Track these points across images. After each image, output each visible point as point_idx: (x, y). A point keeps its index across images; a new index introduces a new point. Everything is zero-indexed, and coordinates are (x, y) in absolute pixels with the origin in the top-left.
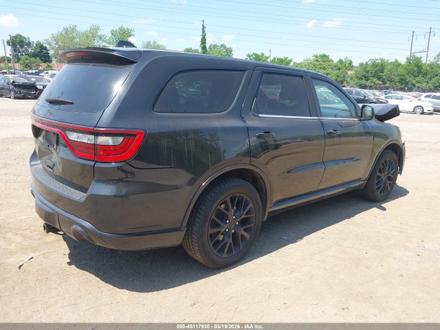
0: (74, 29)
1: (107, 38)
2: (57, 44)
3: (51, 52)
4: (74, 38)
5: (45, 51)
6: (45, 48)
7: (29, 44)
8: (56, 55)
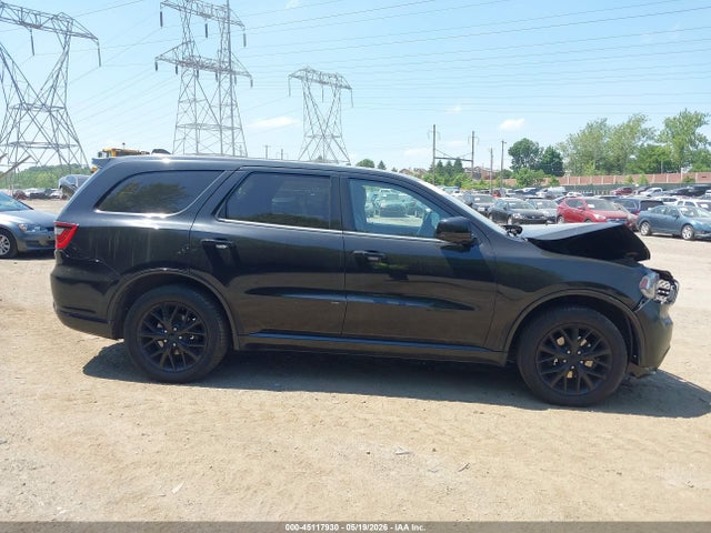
0: (603, 123)
1: (658, 133)
2: (575, 147)
3: (565, 161)
4: (600, 137)
5: (557, 160)
6: (558, 156)
7: (536, 152)
8: (572, 164)
